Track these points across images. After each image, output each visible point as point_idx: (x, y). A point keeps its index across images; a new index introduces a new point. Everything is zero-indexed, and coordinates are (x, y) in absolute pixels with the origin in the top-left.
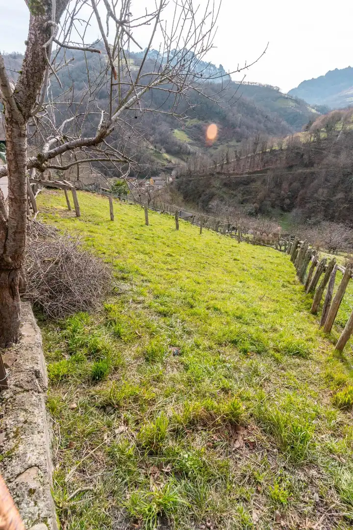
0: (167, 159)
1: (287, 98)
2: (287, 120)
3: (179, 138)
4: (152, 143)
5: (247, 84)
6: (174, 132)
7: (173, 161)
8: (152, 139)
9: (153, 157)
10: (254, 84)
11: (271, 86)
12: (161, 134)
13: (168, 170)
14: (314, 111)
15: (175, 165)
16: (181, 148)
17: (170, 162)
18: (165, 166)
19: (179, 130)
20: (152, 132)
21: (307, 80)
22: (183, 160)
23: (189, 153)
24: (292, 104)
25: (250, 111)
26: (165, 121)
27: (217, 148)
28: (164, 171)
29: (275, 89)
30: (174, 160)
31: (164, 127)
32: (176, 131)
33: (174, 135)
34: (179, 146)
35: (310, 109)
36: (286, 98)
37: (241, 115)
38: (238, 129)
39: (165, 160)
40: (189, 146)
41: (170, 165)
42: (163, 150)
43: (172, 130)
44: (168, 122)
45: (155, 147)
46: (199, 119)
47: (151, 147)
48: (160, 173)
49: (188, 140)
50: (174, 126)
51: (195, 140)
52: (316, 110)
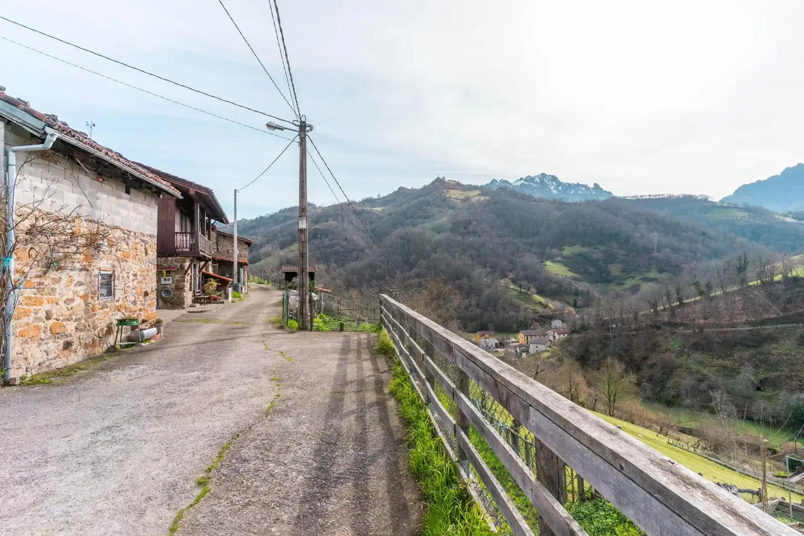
0: (540, 303)
1: (728, 207)
2: (744, 235)
3: (555, 273)
4: (514, 281)
5: (648, 197)
6: (545, 265)
7: (550, 305)
8: (511, 276)
9: (517, 301)
10: (661, 197)
11: (691, 196)
12: (525, 268)
13: (545, 320)
14: (789, 220)
15: (555, 311)
16: (561, 286)
17: (546, 306)
18: (538, 313)
19: (551, 261)
20: (510, 267)
21: (748, 183)
22: (568, 303)
23: (576, 293)
24: (740, 214)
25: (671, 228)
26: (529, 251)
27: (625, 284)
28: (536, 321)
29: (699, 198)
30: (553, 305)
31: (529, 259)
32: (548, 263)
33: (547, 268)
34: (557, 283)
35: (781, 218)
36: (725, 206)
37: (655, 234)
38: (655, 254)
39: (537, 304)
40: (573, 283)
41: (547, 312)
42: (533, 290)
43: (542, 262)
44: (536, 253)
45: (520, 286)
46: (583, 246)
47: (512, 287)
48: (531, 325)
49: (570, 274)
50: (543, 256)
51: (581, 273)
52: (793, 218)
